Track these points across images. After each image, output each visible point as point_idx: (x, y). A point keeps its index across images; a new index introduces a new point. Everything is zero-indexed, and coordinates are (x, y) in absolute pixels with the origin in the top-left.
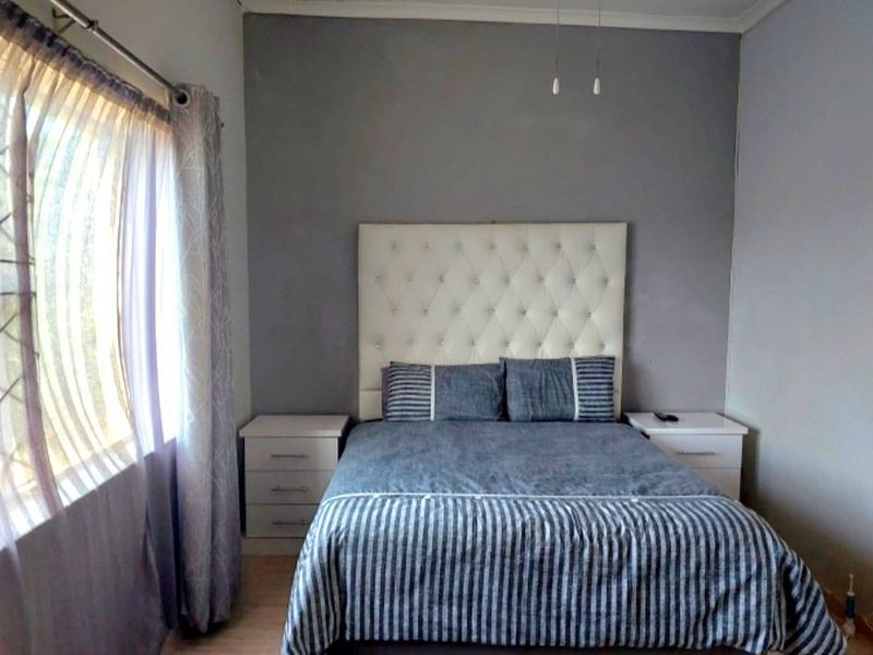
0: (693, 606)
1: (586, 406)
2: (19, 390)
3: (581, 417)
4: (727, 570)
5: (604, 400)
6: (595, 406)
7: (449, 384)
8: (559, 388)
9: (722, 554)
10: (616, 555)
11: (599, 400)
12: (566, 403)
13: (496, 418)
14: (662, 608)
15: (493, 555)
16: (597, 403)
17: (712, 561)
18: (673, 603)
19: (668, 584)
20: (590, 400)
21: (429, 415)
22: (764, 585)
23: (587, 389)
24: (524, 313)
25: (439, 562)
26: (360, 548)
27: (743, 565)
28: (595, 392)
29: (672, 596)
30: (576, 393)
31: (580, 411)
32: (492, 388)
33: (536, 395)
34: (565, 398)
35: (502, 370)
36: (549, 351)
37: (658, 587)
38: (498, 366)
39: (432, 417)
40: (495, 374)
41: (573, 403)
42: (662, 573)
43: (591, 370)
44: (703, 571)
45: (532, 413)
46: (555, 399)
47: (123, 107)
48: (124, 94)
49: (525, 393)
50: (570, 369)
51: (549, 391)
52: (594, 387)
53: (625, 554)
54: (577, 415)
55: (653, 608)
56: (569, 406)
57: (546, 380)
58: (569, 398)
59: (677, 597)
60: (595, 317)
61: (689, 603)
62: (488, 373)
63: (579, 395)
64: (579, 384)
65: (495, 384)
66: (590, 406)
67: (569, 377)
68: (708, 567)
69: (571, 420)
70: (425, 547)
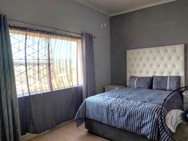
0: (137, 125)
1: (170, 87)
2: (48, 75)
3: (169, 89)
4: (145, 119)
5: (175, 86)
6: (172, 87)
7: (139, 81)
8: (164, 82)
9: (144, 115)
10: (124, 111)
11: (173, 86)
12: (165, 86)
13: (148, 88)
14: (132, 124)
15: (105, 108)
16: (173, 87)
17: (142, 116)
18: (134, 123)
19: (133, 119)
20: (171, 86)
21: (135, 86)
22: (151, 123)
23: (171, 83)
24: (159, 66)
25: (98, 107)
26: (88, 103)
27: (148, 118)
28: (173, 84)
29: (134, 122)
30: (168, 84)
31: (169, 88)
32: (149, 82)
33: (158, 84)
34: (165, 85)
35: (152, 78)
36: (165, 74)
37: (131, 119)
38: (151, 77)
39: (135, 87)
40: (150, 79)
41: (167, 86)
42: (132, 117)
43: (173, 79)
44: (140, 118)
45: (157, 88)
46: (163, 85)
47: (70, 38)
48: (68, 37)
49: (156, 83)
50: (167, 79)
51: (162, 83)
52: (173, 83)
53: (126, 111)
54: (168, 89)
55: (130, 124)
56: (166, 87)
57: (161, 81)
58: (166, 85)
59: (135, 122)
60: (177, 67)
61: (137, 124)
62: (148, 79)
63: (169, 84)
64: (169, 82)
65: (149, 81)
66: (171, 87)
67: (167, 80)
68: (141, 118)
69: (167, 90)
70: (96, 104)
